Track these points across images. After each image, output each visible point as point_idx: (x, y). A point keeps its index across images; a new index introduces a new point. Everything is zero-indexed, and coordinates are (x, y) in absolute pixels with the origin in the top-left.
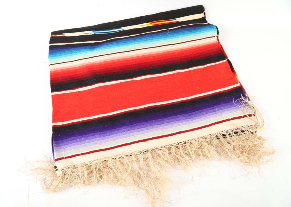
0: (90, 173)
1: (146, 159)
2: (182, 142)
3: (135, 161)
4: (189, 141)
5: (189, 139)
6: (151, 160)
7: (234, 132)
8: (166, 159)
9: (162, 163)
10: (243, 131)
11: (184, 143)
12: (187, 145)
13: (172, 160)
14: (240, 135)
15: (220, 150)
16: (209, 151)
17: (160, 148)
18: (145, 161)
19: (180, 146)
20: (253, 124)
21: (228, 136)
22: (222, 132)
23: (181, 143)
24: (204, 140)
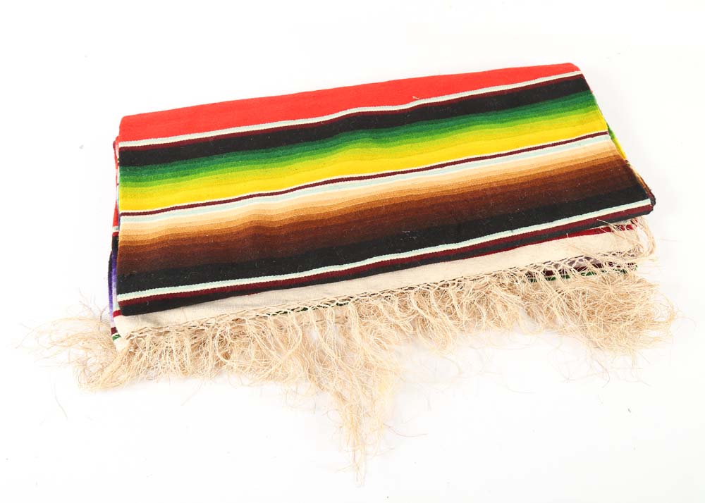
0: (199, 345)
1: (342, 320)
2: (437, 284)
3: (315, 323)
4: (457, 280)
5: (457, 276)
6: (354, 320)
7: (574, 265)
8: (392, 320)
9: (383, 328)
10: (599, 266)
11: (443, 286)
12: (451, 291)
13: (407, 323)
14: (589, 274)
15: (533, 306)
16: (506, 306)
17: (380, 293)
18: (339, 326)
19: (432, 292)
20: (625, 247)
21: (560, 275)
22: (544, 263)
23: (435, 285)
24: (494, 279)
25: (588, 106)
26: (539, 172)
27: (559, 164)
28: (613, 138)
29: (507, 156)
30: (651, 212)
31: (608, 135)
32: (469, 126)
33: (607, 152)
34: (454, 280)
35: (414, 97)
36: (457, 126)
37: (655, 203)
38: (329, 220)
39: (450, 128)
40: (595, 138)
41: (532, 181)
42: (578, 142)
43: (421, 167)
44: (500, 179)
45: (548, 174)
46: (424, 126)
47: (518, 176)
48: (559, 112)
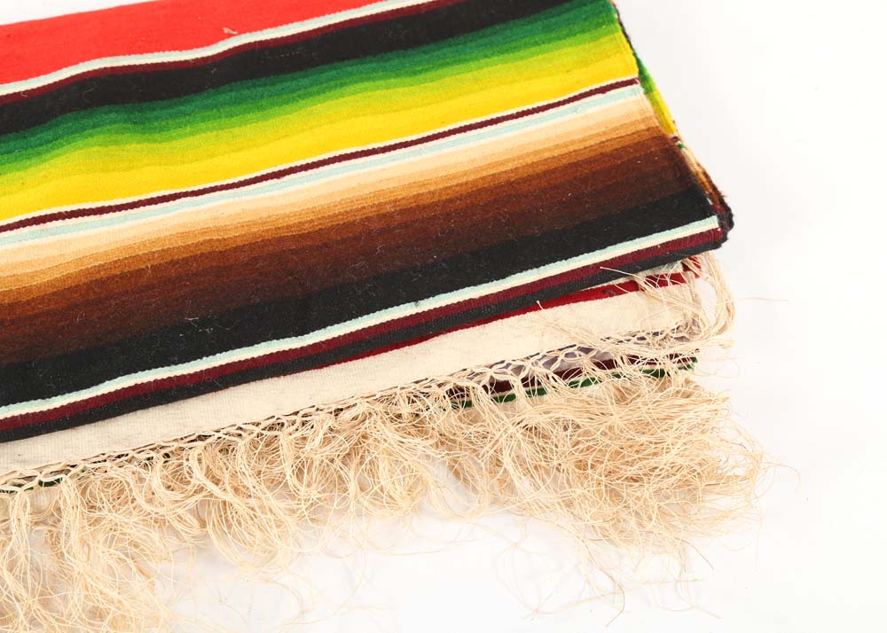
2: (257, 424)
5: (303, 404)
7: (555, 366)
10: (610, 364)
11: (271, 428)
12: (285, 439)
14: (586, 383)
15: (464, 456)
17: (134, 453)
19: (242, 445)
20: (667, 320)
21: (523, 390)
22: (491, 367)
23: (253, 427)
25: (599, 25)
26: (485, 173)
27: (528, 155)
28: (648, 91)
29: (419, 146)
30: (724, 245)
31: (637, 87)
32: (342, 85)
33: (634, 123)
34: (296, 413)
35: (226, 30)
36: (315, 89)
37: (731, 224)
38: (28, 303)
39: (302, 92)
40: (609, 93)
41: (469, 195)
42: (571, 104)
43: (236, 180)
44: (401, 195)
45: (503, 179)
46: (246, 92)
47: (441, 186)
48: (537, 44)
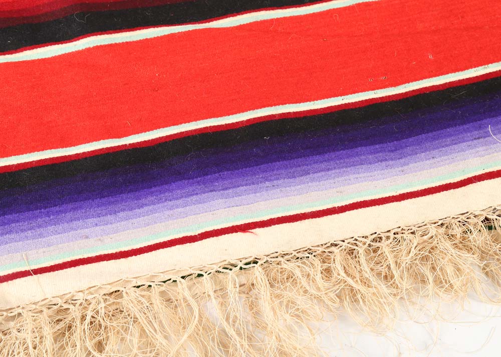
0: (64, 332)
1: (248, 289)
2: (366, 237)
3: (212, 293)
4: (393, 232)
5: (392, 225)
6: (263, 291)
8: (313, 291)
9: (302, 301)
11: (374, 240)
12: (385, 247)
13: (332, 295)
16: (459, 270)
17: (295, 253)
18: (244, 296)
19: (361, 250)
23: (364, 240)
24: (442, 230)
34: (389, 231)
